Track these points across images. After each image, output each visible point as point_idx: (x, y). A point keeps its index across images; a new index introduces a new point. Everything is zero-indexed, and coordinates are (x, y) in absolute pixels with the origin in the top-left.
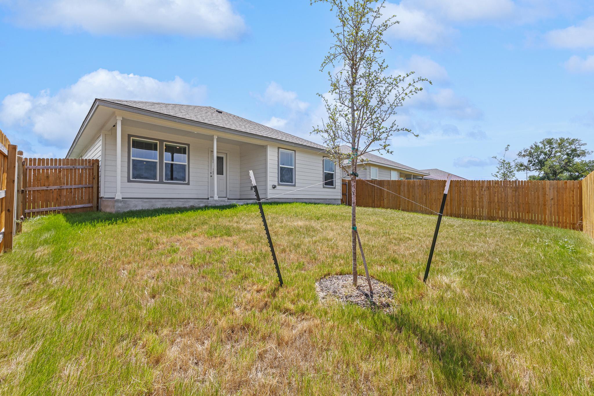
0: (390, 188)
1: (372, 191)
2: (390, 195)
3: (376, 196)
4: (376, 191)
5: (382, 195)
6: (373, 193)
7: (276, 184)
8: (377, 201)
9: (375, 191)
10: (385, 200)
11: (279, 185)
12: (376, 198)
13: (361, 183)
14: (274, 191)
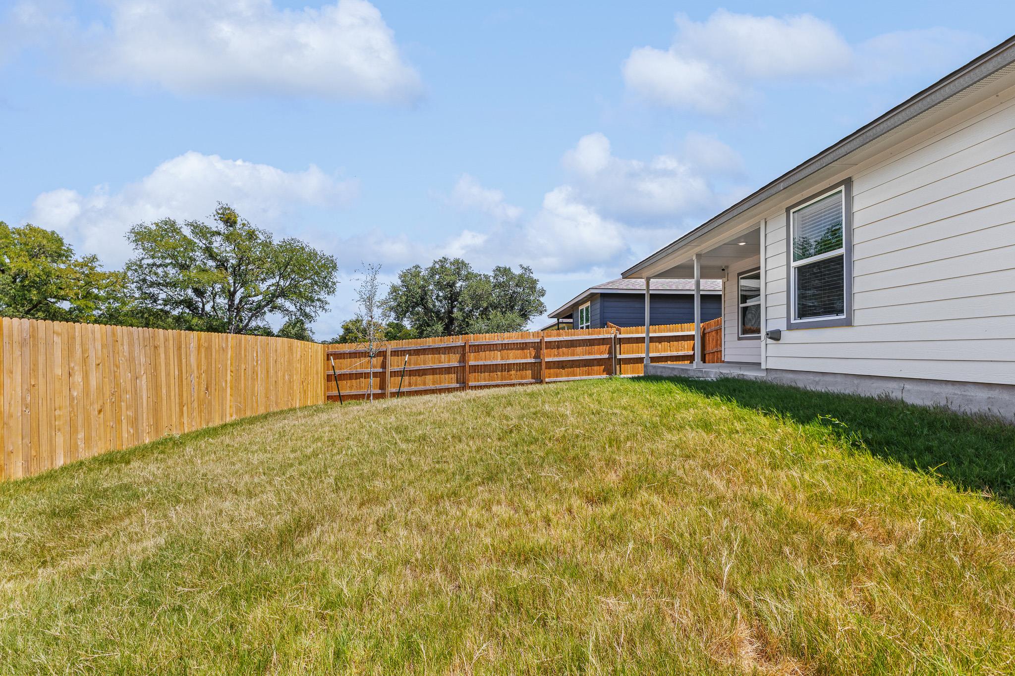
7: (783, 325)
11: (789, 327)
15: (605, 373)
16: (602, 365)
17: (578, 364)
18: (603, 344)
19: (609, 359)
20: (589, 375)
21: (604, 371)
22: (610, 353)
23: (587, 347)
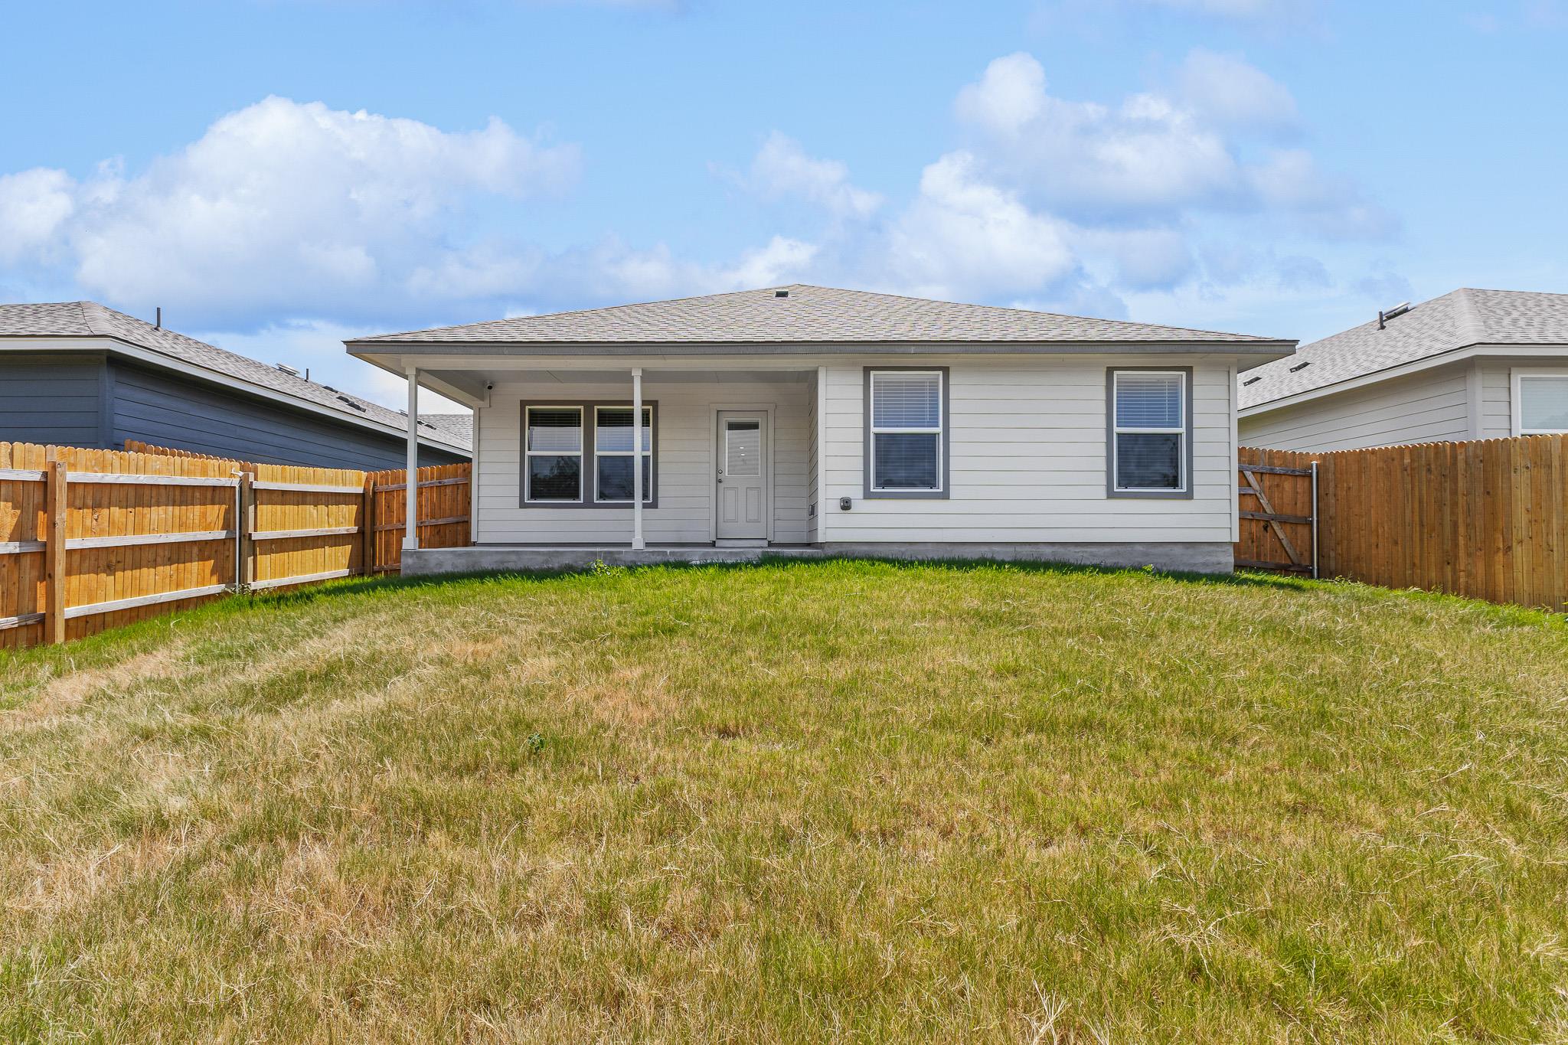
0: (1550, 481)
1: (1441, 506)
2: (1549, 523)
3: (1462, 530)
4: (1461, 500)
5: (1500, 524)
6: (1447, 510)
7: (856, 493)
8: (1469, 555)
9: (1455, 504)
10: (1518, 550)
11: (868, 495)
12: (1461, 541)
13: (1380, 464)
14: (847, 519)
15: (215, 578)
16: (209, 559)
17: (151, 557)
18: (213, 503)
19: (224, 541)
20: (178, 587)
21: (212, 573)
22: (227, 525)
23: (177, 509)
